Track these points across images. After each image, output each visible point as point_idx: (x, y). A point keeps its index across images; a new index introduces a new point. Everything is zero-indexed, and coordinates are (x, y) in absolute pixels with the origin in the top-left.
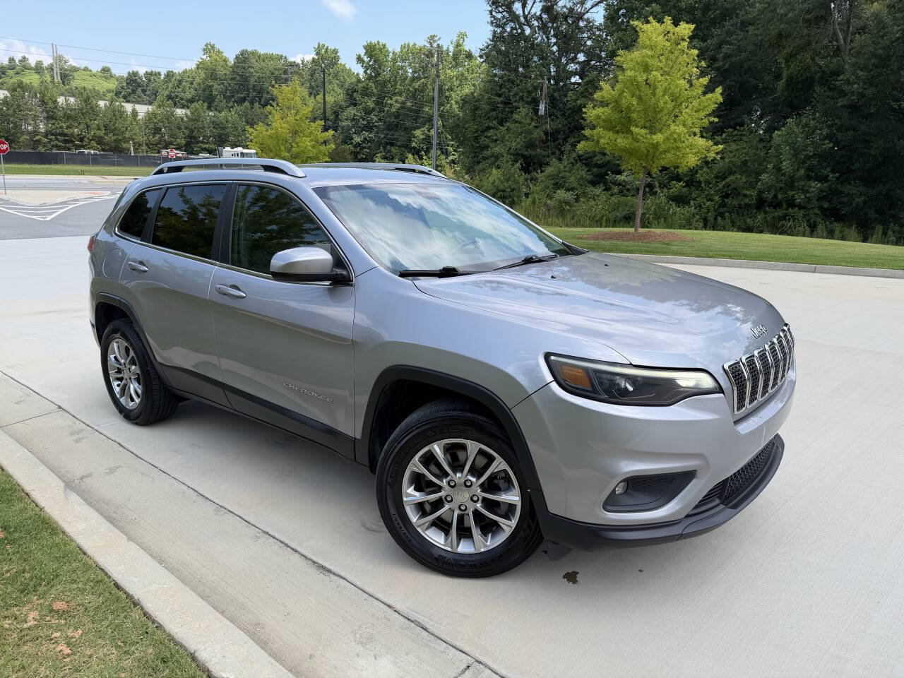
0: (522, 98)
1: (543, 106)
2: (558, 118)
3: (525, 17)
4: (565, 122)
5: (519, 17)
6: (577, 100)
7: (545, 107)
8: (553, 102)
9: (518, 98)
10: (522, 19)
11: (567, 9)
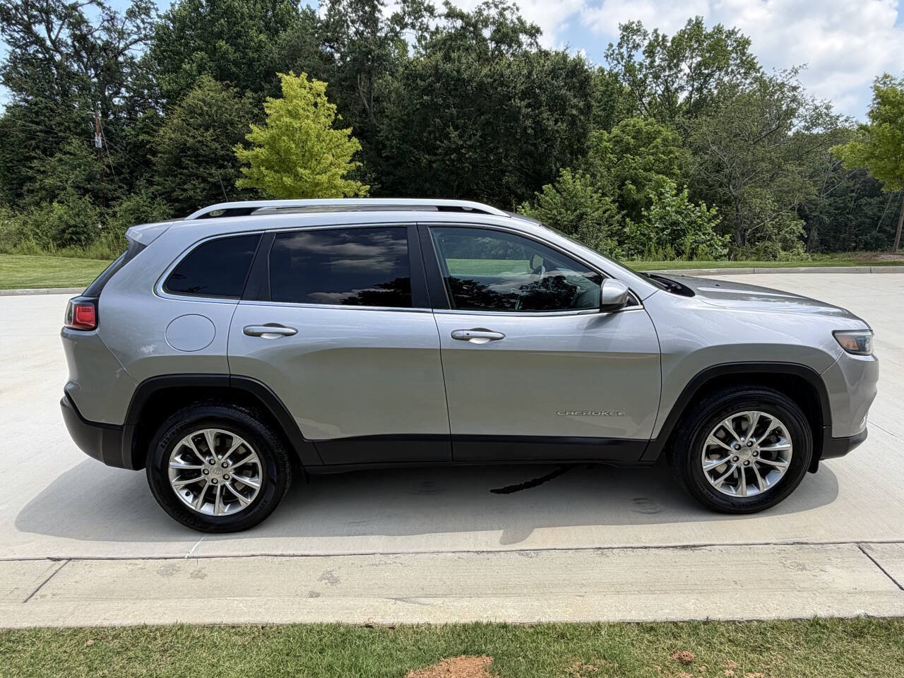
0: (68, 128)
1: (100, 138)
2: (117, 152)
3: (53, 42)
4: (128, 156)
5: (45, 41)
6: (138, 135)
7: (103, 140)
8: (108, 134)
9: (63, 128)
10: (48, 43)
11: (102, 41)
